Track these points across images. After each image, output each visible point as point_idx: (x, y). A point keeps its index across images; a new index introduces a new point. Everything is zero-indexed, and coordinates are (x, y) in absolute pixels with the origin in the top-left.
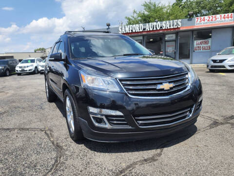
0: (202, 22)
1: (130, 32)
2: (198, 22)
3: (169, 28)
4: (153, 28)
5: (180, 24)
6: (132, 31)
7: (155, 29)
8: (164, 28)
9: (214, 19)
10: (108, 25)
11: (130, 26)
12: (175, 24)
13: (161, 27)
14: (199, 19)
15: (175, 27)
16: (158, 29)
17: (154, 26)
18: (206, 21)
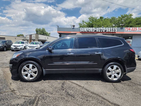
0: (129, 30)
1: (87, 31)
2: (126, 30)
3: (110, 31)
4: (101, 31)
5: (116, 30)
6: (88, 31)
7: (102, 31)
8: (107, 31)
9: (135, 29)
10: (74, 26)
11: (87, 28)
12: (114, 30)
13: (105, 31)
14: (127, 29)
15: (113, 31)
16: (104, 31)
17: (101, 30)
18: (131, 30)
